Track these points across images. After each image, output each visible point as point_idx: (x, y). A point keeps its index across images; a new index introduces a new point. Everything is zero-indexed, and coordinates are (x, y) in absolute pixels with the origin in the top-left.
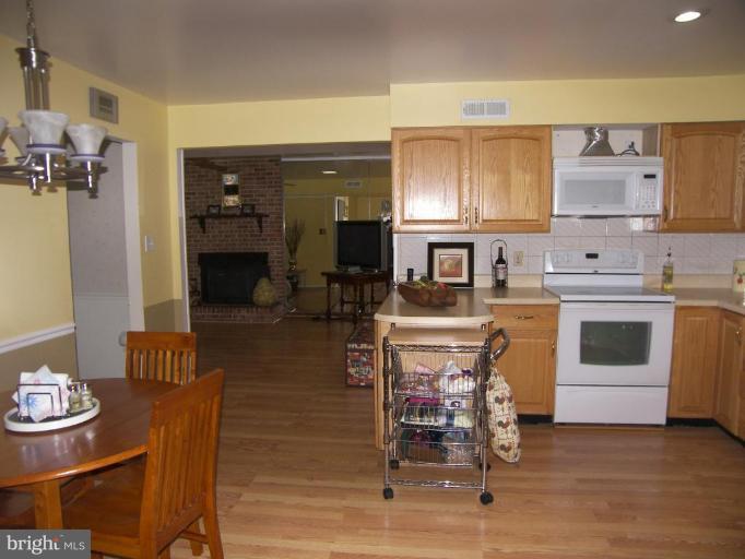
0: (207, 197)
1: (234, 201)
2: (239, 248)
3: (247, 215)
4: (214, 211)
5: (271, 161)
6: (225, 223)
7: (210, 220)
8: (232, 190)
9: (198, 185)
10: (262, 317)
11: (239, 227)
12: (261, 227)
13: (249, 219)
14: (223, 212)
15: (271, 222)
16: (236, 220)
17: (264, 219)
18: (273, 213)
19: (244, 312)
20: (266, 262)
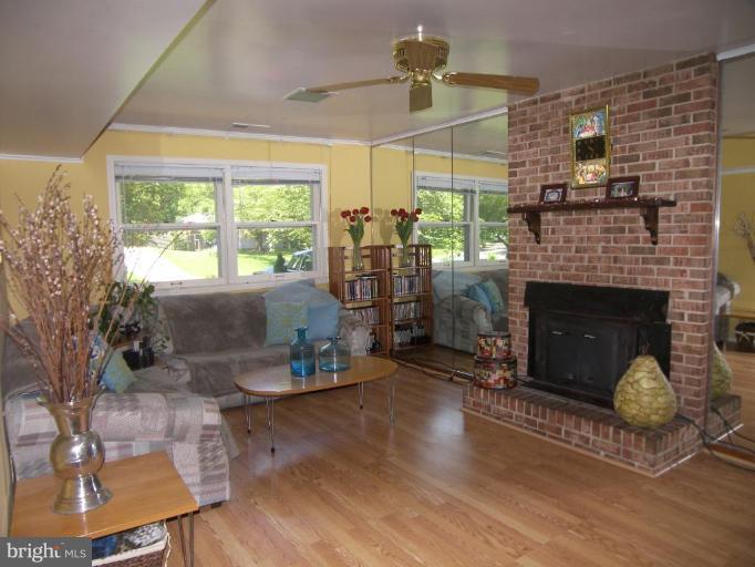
0: (545, 170)
1: (595, 174)
2: (606, 278)
3: (620, 204)
4: (553, 196)
5: (681, 66)
6: (579, 222)
7: (550, 216)
8: (590, 149)
9: (531, 146)
10: (628, 454)
11: (607, 230)
12: (653, 232)
13: (627, 213)
14: (573, 197)
15: (679, 219)
16: (600, 214)
17: (662, 211)
18: (686, 197)
19: (587, 430)
20: (663, 317)
